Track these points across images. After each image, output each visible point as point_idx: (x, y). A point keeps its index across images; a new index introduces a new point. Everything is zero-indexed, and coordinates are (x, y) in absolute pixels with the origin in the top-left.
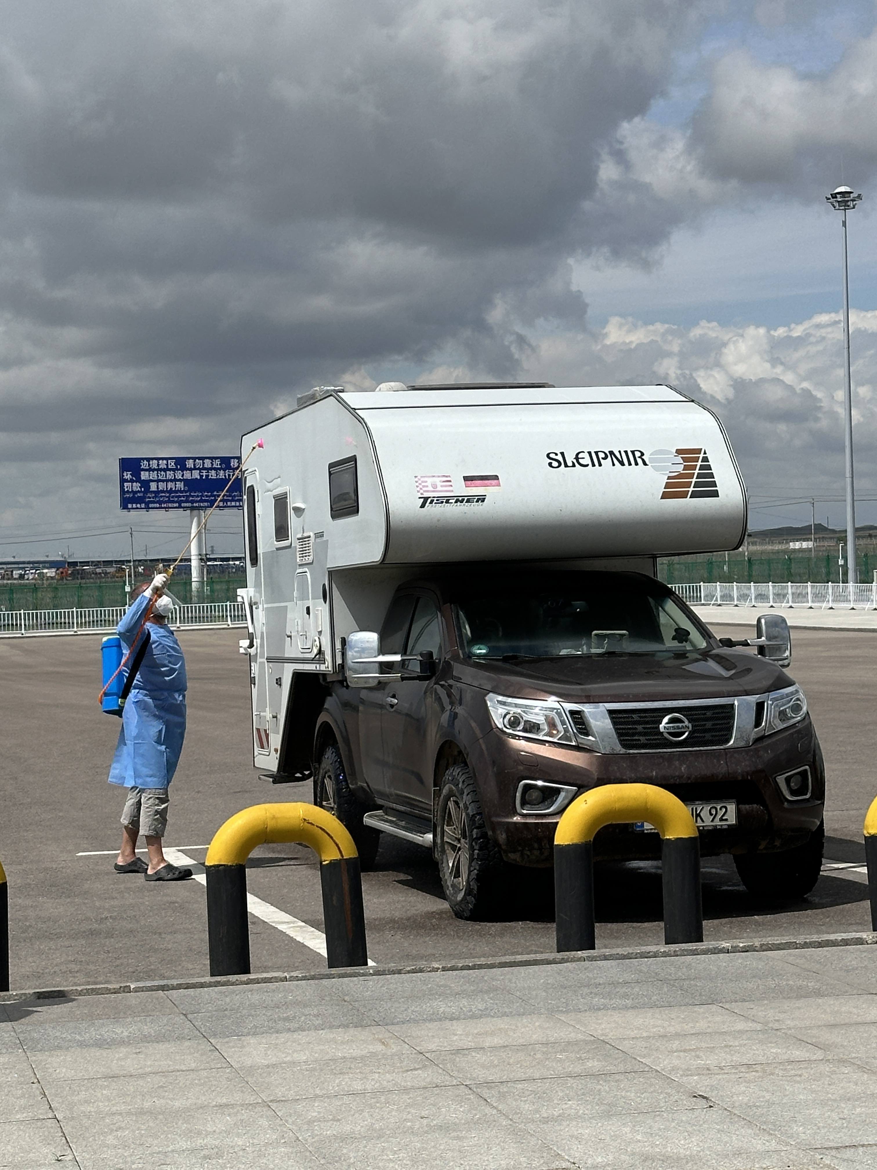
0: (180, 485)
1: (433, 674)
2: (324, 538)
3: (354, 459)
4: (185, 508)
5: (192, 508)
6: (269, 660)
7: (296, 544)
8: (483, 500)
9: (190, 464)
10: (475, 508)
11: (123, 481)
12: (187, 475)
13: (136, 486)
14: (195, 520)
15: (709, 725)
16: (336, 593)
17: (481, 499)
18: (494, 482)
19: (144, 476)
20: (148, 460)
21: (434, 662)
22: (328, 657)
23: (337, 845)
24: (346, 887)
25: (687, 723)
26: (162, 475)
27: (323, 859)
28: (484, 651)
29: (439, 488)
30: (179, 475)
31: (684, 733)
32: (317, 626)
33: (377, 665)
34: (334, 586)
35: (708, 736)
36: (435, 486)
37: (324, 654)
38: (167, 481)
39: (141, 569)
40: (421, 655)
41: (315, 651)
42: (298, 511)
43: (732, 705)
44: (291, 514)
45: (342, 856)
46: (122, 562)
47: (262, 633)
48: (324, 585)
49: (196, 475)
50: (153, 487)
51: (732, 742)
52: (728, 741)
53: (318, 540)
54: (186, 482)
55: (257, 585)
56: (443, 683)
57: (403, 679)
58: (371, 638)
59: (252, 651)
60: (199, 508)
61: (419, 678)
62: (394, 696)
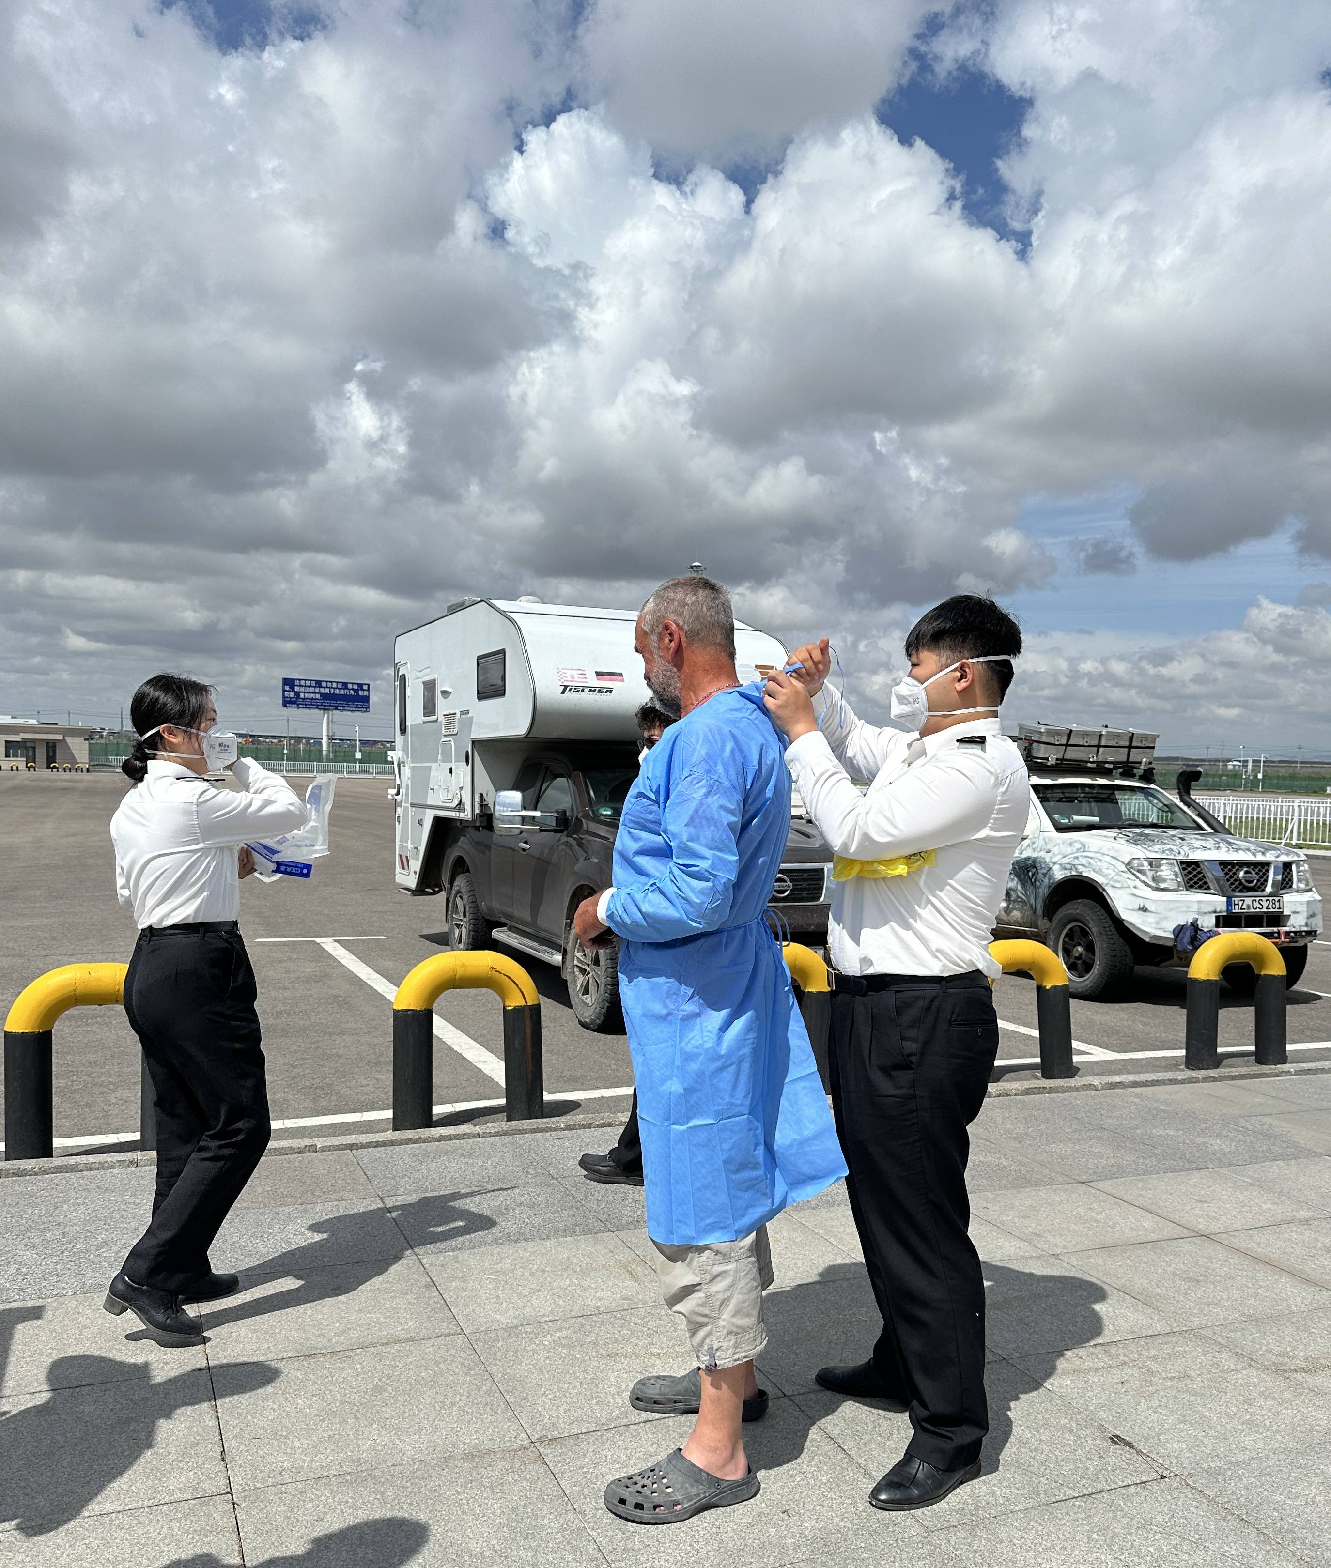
0: (318, 696)
1: (566, 828)
2: (470, 715)
3: (503, 651)
4: (320, 709)
5: (324, 709)
6: (412, 805)
7: (441, 718)
8: (611, 692)
9: (324, 684)
10: (604, 696)
11: (284, 691)
12: (322, 690)
13: (292, 695)
14: (326, 716)
15: (805, 885)
16: (477, 759)
17: (609, 690)
18: (619, 678)
19: (297, 689)
20: (300, 680)
21: (567, 819)
22: (468, 807)
23: (522, 992)
24: (528, 1031)
25: (789, 883)
26: (307, 689)
27: (507, 1004)
28: (609, 813)
29: (576, 679)
30: (317, 690)
31: (786, 891)
32: (459, 782)
33: (520, 818)
34: (476, 753)
35: (804, 894)
36: (572, 677)
37: (464, 805)
38: (310, 693)
39: (292, 742)
40: (557, 812)
41: (456, 802)
42: (445, 693)
43: (823, 870)
44: (438, 695)
45: (526, 1002)
46: (282, 737)
47: (407, 785)
48: (467, 752)
49: (327, 691)
50: (302, 695)
51: (822, 899)
52: (819, 898)
53: (463, 717)
54: (321, 694)
55: (405, 749)
56: (575, 836)
57: (541, 830)
58: (516, 796)
59: (398, 798)
60: (328, 710)
61: (555, 831)
62: (526, 842)
